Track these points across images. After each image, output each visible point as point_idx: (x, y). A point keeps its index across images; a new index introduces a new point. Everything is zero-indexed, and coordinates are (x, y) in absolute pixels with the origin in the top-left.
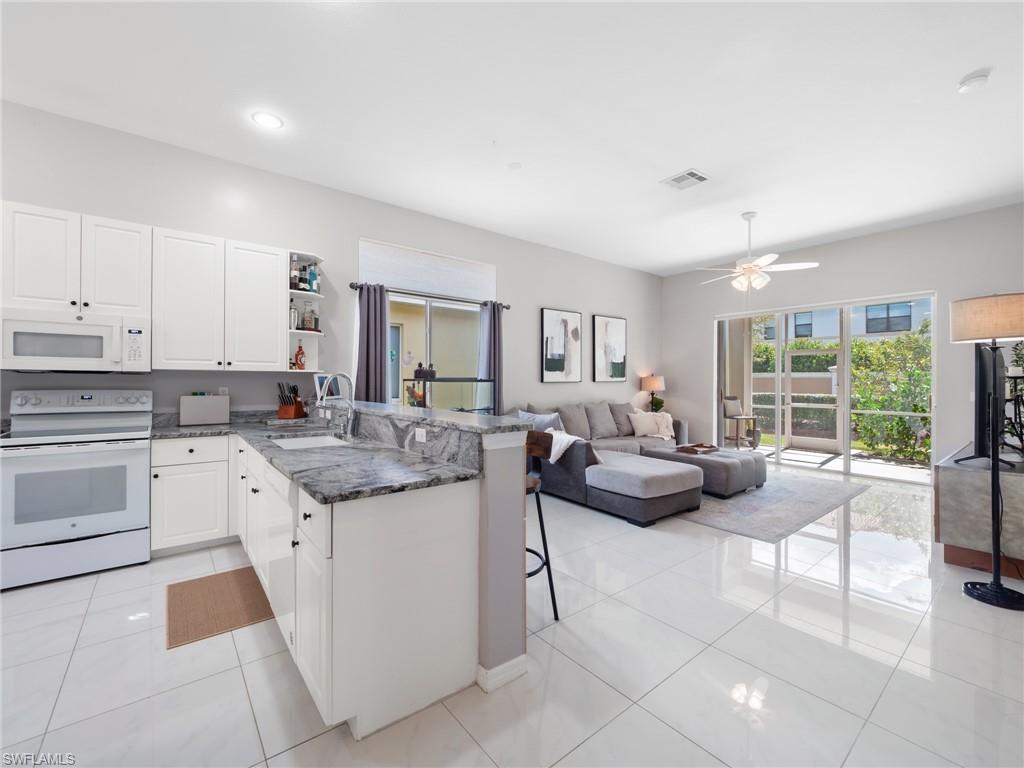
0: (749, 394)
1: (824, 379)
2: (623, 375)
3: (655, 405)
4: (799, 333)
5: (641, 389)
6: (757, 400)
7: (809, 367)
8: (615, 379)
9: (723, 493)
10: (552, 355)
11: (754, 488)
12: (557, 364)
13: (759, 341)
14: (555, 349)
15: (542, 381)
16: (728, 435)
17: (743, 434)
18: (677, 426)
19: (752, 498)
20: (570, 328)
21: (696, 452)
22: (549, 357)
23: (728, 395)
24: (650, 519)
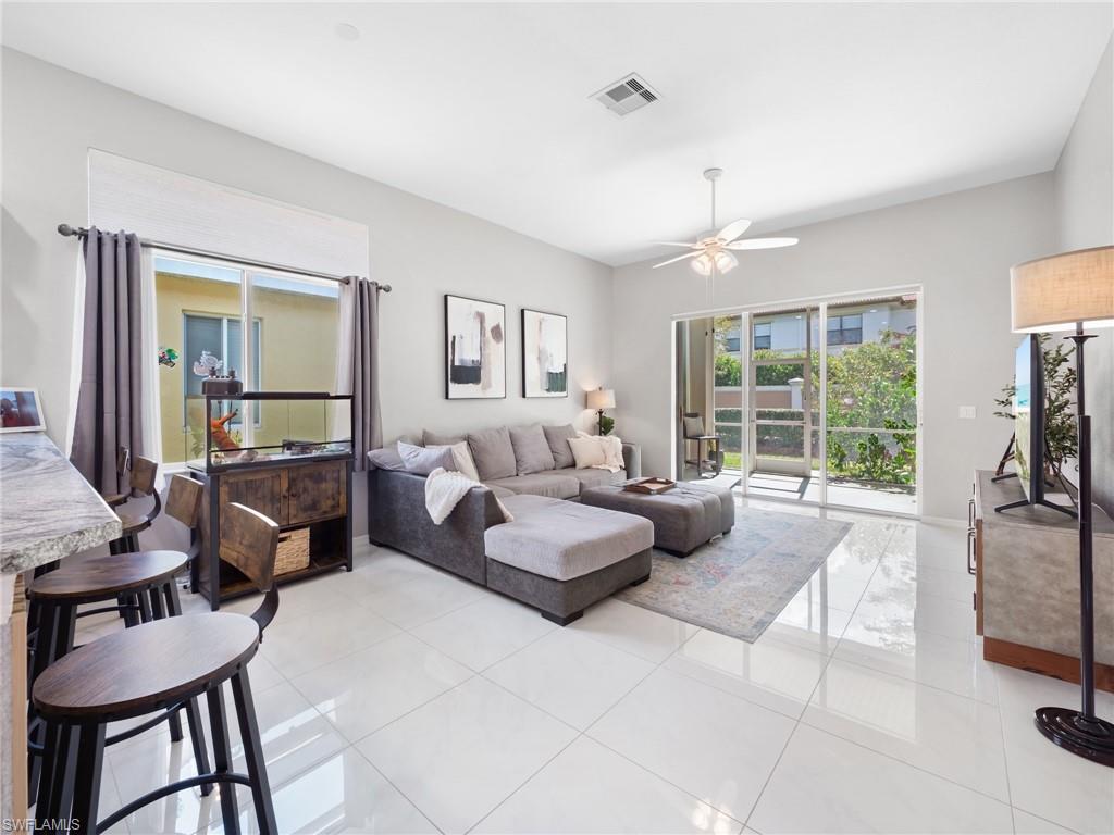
0: (711, 410)
1: (785, 392)
2: (563, 389)
3: (604, 426)
4: (758, 346)
5: (586, 406)
6: (720, 416)
7: (769, 380)
8: (553, 394)
9: (681, 550)
10: (462, 361)
11: (720, 536)
12: (467, 374)
13: (720, 352)
14: (466, 354)
15: (447, 397)
16: (689, 458)
17: (705, 456)
18: (627, 453)
19: (718, 553)
20: (489, 325)
21: (648, 492)
22: (457, 364)
23: (689, 411)
24: (575, 610)
